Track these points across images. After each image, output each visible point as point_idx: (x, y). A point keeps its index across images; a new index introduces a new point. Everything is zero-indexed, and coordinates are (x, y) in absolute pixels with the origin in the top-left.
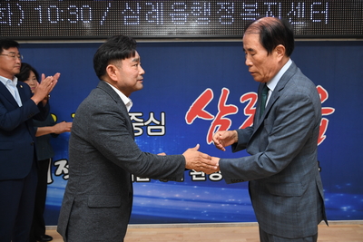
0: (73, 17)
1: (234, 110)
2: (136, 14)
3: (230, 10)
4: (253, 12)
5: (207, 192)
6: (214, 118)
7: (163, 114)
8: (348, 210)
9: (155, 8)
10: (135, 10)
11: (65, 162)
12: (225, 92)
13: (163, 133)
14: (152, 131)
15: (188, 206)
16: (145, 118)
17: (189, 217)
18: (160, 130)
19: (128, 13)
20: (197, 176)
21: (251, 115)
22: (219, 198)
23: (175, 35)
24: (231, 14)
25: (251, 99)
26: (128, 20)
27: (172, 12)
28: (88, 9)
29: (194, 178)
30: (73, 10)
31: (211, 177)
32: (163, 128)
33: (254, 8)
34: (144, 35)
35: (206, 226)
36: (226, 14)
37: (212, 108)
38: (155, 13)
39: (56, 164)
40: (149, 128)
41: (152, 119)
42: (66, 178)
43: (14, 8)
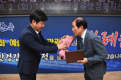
0: (48, 7)
3: (100, 5)
9: (76, 4)
10: (69, 5)
12: (97, 32)
13: (76, 45)
14: (73, 44)
18: (76, 44)
19: (67, 6)
21: (104, 39)
25: (105, 34)
26: (66, 8)
27: (81, 5)
28: (53, 4)
32: (76, 43)
33: (107, 5)
36: (98, 6)
38: (75, 6)
39: (42, 55)
42: (45, 59)
43: (29, 4)
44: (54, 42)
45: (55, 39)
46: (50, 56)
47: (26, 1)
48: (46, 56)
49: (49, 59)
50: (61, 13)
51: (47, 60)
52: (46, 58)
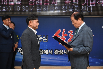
0: (24, 9)
1: (66, 35)
2: (40, 9)
4: (72, 9)
5: (59, 58)
6: (61, 37)
7: (47, 36)
8: (98, 63)
9: (46, 7)
10: (40, 8)
11: (20, 48)
12: (64, 30)
14: (44, 40)
15: (53, 61)
16: (42, 37)
17: (54, 64)
18: (46, 40)
19: (38, 8)
20: (56, 53)
21: (71, 37)
22: (62, 59)
23: (51, 15)
24: (66, 9)
25: (71, 32)
26: (38, 10)
27: (50, 8)
28: (28, 7)
29: (55, 54)
30: (24, 7)
31: (60, 53)
32: (47, 40)
33: (72, 8)
34: (42, 14)
35: (58, 67)
37: (61, 35)
38: (45, 9)
39: (18, 49)
40: (43, 40)
41: (44, 37)
42: (20, 53)
43: (8, 7)
47: (6, 4)
48: (21, 50)
51: (22, 54)
52: (21, 51)
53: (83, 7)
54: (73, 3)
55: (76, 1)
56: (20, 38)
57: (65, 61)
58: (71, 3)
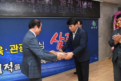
1: (64, 38)
2: (33, 8)
3: (62, 9)
4: (67, 10)
5: (58, 65)
6: (58, 42)
7: (43, 42)
9: (39, 6)
11: (8, 64)
12: (61, 33)
13: (44, 48)
17: (53, 73)
18: (43, 47)
22: (61, 65)
25: (68, 35)
26: (30, 10)
27: (45, 8)
32: (43, 46)
33: (68, 8)
36: (60, 10)
37: (58, 39)
38: (39, 8)
39: (4, 66)
44: (19, 48)
45: (19, 45)
46: (15, 65)
49: (14, 69)
50: (25, 15)
52: (10, 68)
53: (77, 8)
54: (69, 3)
55: (71, 2)
56: (6, 49)
57: (64, 66)
58: (67, 4)
